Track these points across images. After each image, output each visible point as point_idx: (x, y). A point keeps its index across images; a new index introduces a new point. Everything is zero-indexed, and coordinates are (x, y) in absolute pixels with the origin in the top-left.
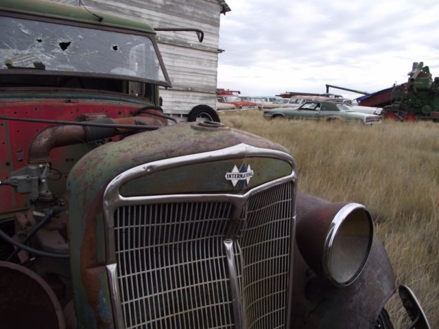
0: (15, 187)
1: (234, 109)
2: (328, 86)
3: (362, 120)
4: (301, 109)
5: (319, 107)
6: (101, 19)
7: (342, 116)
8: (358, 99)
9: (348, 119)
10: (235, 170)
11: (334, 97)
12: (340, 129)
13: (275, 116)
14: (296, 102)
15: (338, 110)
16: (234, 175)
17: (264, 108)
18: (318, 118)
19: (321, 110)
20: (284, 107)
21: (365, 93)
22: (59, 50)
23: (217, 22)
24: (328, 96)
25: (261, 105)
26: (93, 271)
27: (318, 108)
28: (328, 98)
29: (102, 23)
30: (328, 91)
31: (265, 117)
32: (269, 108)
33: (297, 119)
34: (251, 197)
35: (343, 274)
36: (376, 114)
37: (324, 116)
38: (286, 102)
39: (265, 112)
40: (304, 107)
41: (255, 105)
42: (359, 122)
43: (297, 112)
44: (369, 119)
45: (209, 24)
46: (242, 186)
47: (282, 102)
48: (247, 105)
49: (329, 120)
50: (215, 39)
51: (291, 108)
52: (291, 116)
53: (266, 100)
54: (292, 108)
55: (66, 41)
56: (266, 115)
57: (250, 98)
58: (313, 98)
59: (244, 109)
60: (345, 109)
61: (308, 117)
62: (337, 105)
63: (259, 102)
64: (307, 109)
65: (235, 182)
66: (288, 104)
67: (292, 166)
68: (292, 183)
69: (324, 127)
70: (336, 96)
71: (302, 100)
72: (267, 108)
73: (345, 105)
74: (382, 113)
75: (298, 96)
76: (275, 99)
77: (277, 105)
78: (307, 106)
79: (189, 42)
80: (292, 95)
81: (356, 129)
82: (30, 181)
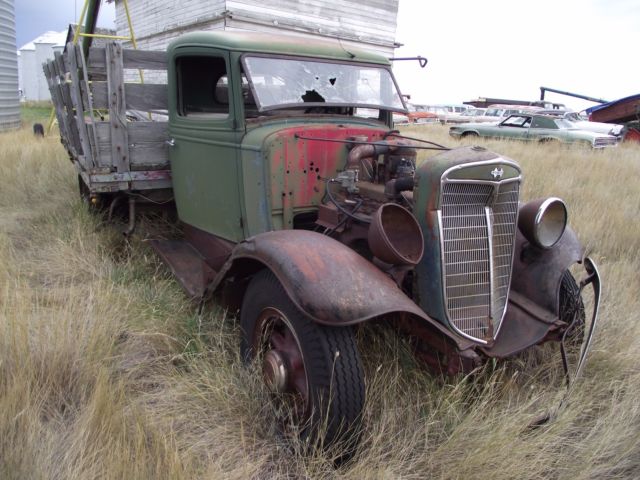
0: (341, 183)
1: (406, 122)
2: (543, 90)
3: (590, 142)
4: (503, 124)
5: (529, 122)
6: (353, 56)
7: (562, 136)
8: (588, 111)
9: (570, 141)
10: (496, 170)
11: (551, 108)
12: (557, 154)
13: (466, 134)
14: (495, 114)
15: (557, 128)
16: (495, 173)
17: (448, 121)
18: (527, 138)
19: (532, 126)
20: (477, 121)
21: (600, 101)
22: (330, 85)
23: (394, 5)
24: (542, 105)
25: (444, 117)
26: (432, 212)
27: (527, 124)
28: (543, 109)
29: (354, 59)
30: (542, 98)
31: (451, 134)
32: (456, 122)
33: (496, 139)
34: (501, 185)
35: (547, 242)
36: (613, 134)
37: (535, 136)
38: (479, 113)
39: (453, 129)
40: (507, 122)
41: (436, 117)
42: (585, 144)
43: (498, 129)
44: (600, 142)
45: (384, 9)
46: (498, 178)
47: (474, 113)
48: (424, 116)
49: (542, 141)
50: (391, 29)
51: (488, 124)
52: (488, 135)
53: (451, 109)
54: (490, 122)
55: (333, 78)
56: (454, 132)
57: (429, 107)
58: (521, 109)
59: (420, 121)
60: (567, 125)
61: (513, 137)
62: (556, 121)
63: (440, 113)
64: (511, 125)
65: (495, 176)
66: (483, 117)
67: (520, 172)
68: (519, 182)
69: (534, 151)
70: (554, 106)
71: (504, 111)
72: (452, 122)
73: (566, 121)
74: (622, 132)
75: (498, 106)
76: (463, 109)
77: (466, 118)
78: (512, 121)
79: (357, 34)
80: (488, 103)
81: (579, 154)
82: (350, 181)
